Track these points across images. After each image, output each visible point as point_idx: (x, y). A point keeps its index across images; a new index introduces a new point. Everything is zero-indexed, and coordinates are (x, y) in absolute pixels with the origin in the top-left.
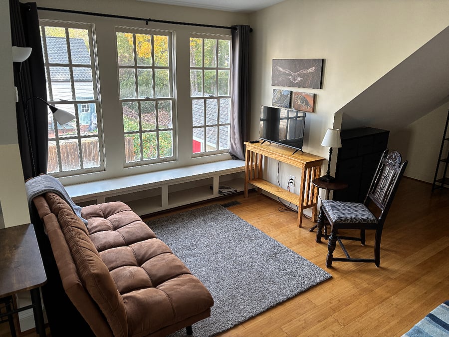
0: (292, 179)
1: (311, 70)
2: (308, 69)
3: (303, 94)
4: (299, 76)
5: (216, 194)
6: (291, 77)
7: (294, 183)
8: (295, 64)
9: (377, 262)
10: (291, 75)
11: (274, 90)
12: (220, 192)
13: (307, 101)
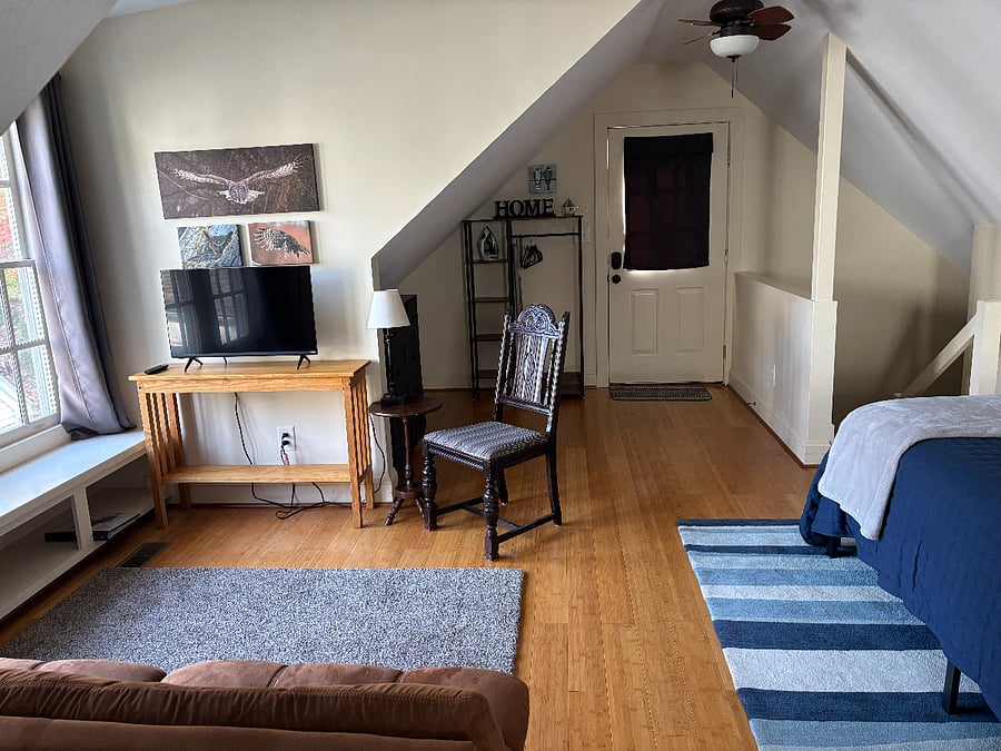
0: (286, 435)
1: (286, 170)
2: (275, 168)
3: (278, 225)
4: (252, 186)
5: (87, 545)
6: (227, 193)
7: (292, 441)
8: (234, 160)
9: (556, 517)
10: (226, 187)
11: (181, 230)
12: (97, 536)
13: (290, 240)
